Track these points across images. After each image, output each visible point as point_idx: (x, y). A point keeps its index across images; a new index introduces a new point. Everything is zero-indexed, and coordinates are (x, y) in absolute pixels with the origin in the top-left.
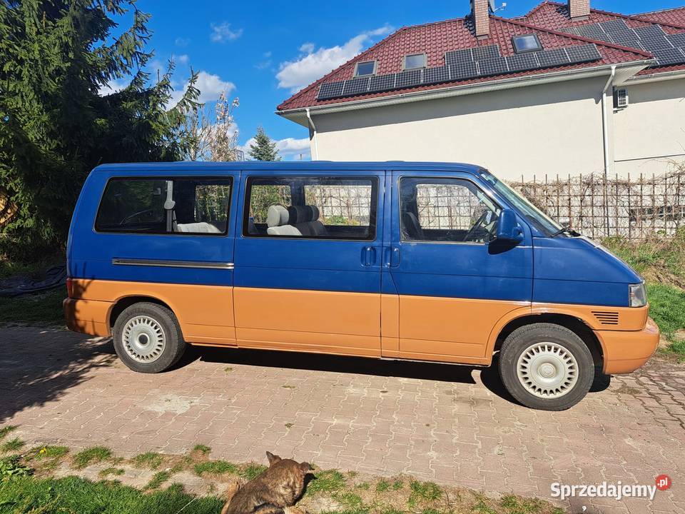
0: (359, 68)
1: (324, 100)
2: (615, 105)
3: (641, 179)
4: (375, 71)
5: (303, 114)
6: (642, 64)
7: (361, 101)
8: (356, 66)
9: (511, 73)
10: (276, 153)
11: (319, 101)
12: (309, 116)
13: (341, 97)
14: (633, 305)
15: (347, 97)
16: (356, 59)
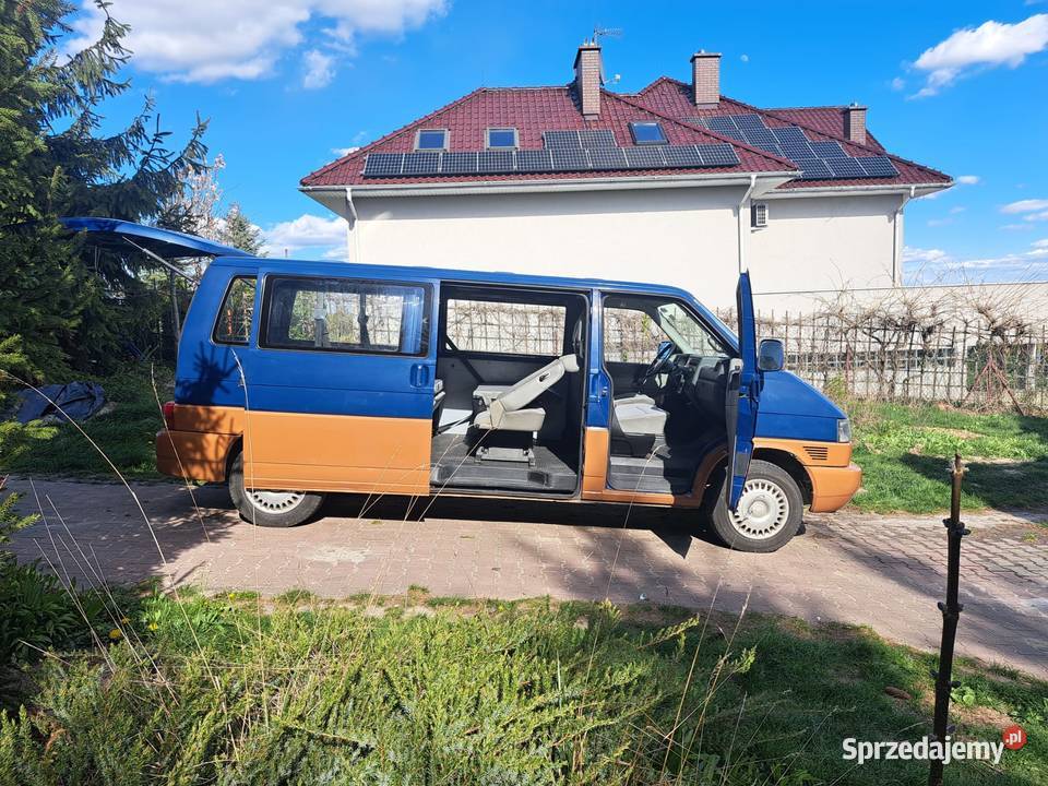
0: (422, 136)
1: (374, 177)
2: (753, 223)
3: (787, 318)
4: (447, 145)
5: (343, 193)
6: (785, 176)
7: (430, 185)
8: (418, 135)
9: (631, 170)
10: (260, 244)
11: (366, 178)
12: (349, 198)
13: (400, 177)
14: (841, 440)
15: (408, 177)
16: (418, 125)
